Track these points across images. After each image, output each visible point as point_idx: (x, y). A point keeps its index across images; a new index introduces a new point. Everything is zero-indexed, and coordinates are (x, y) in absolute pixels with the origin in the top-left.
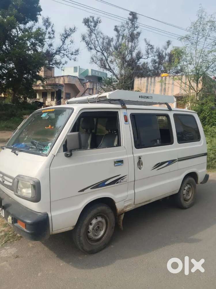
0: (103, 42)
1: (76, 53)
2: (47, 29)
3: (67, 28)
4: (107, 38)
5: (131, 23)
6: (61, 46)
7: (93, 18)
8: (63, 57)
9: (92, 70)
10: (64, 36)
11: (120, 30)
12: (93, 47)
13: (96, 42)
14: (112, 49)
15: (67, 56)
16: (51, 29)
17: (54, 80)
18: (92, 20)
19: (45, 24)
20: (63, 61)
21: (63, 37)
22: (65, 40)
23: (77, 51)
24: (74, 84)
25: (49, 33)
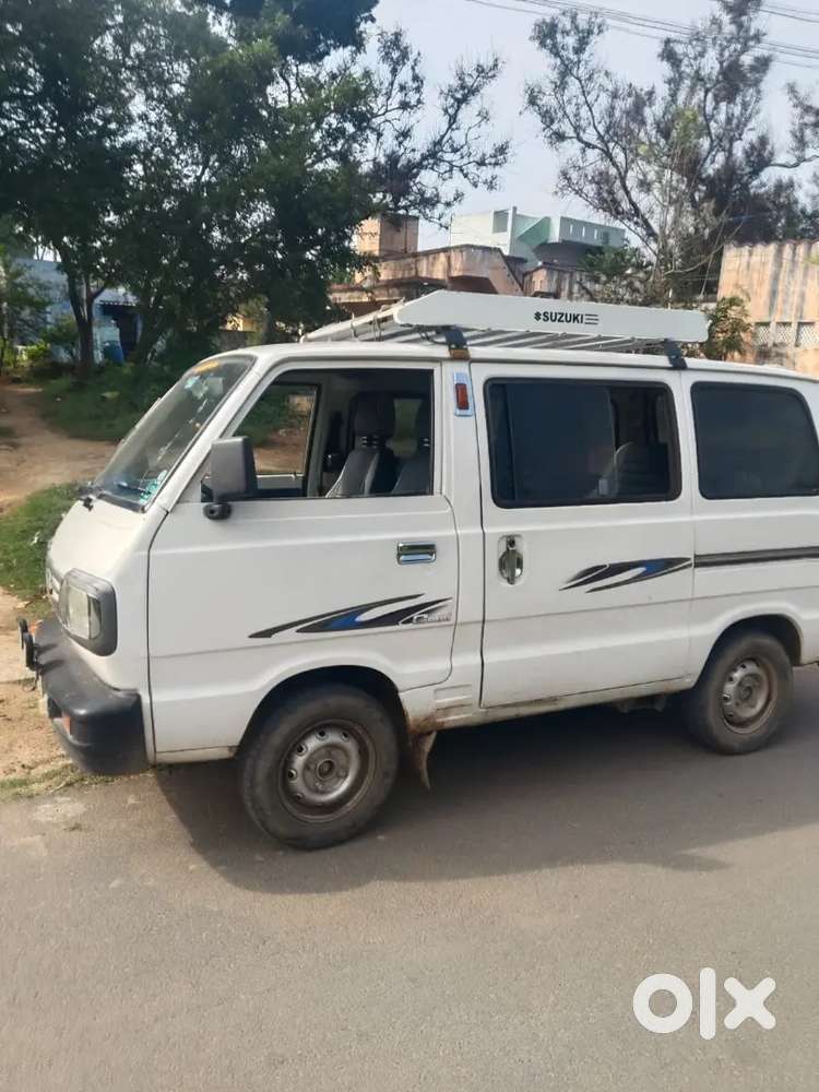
0: (613, 108)
1: (495, 156)
2: (394, 72)
3: (465, 66)
4: (630, 95)
5: (733, 21)
6: (443, 137)
7: (574, 18)
8: (447, 175)
9: (565, 221)
10: (453, 97)
11: (686, 55)
12: (570, 132)
13: (584, 111)
14: (647, 135)
15: (462, 170)
16: (410, 73)
17: (413, 266)
18: (568, 27)
19: (387, 57)
20: (447, 191)
21: (452, 101)
22: (457, 111)
23: (502, 150)
24: (487, 279)
25: (402, 88)
